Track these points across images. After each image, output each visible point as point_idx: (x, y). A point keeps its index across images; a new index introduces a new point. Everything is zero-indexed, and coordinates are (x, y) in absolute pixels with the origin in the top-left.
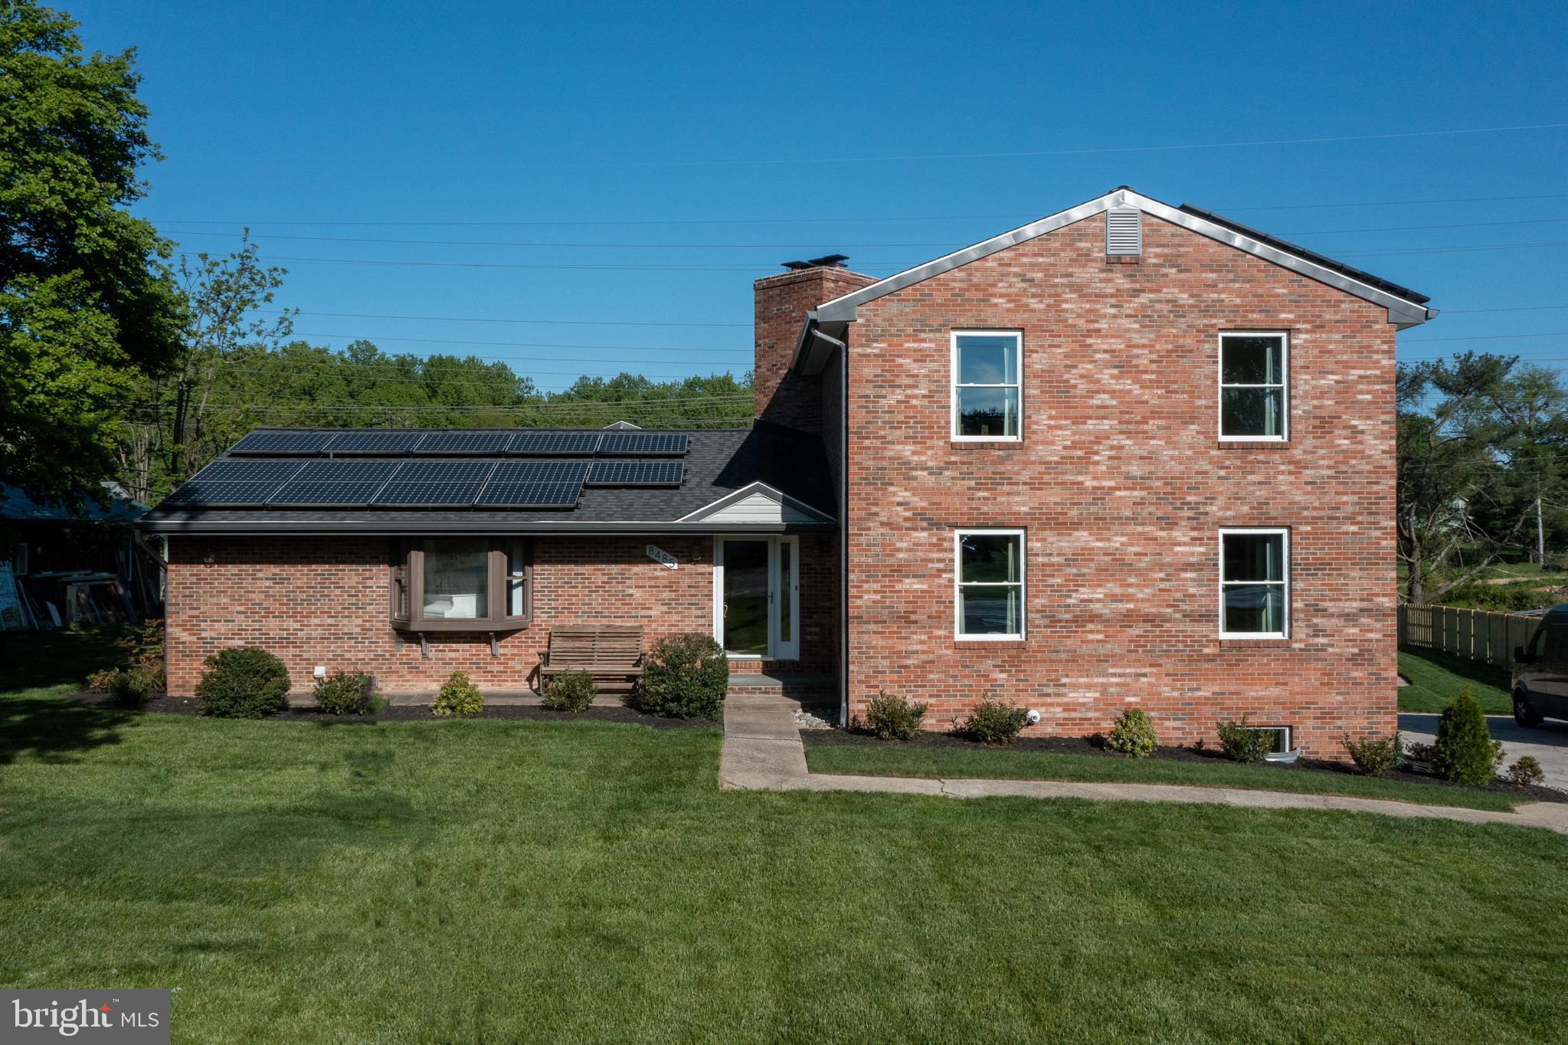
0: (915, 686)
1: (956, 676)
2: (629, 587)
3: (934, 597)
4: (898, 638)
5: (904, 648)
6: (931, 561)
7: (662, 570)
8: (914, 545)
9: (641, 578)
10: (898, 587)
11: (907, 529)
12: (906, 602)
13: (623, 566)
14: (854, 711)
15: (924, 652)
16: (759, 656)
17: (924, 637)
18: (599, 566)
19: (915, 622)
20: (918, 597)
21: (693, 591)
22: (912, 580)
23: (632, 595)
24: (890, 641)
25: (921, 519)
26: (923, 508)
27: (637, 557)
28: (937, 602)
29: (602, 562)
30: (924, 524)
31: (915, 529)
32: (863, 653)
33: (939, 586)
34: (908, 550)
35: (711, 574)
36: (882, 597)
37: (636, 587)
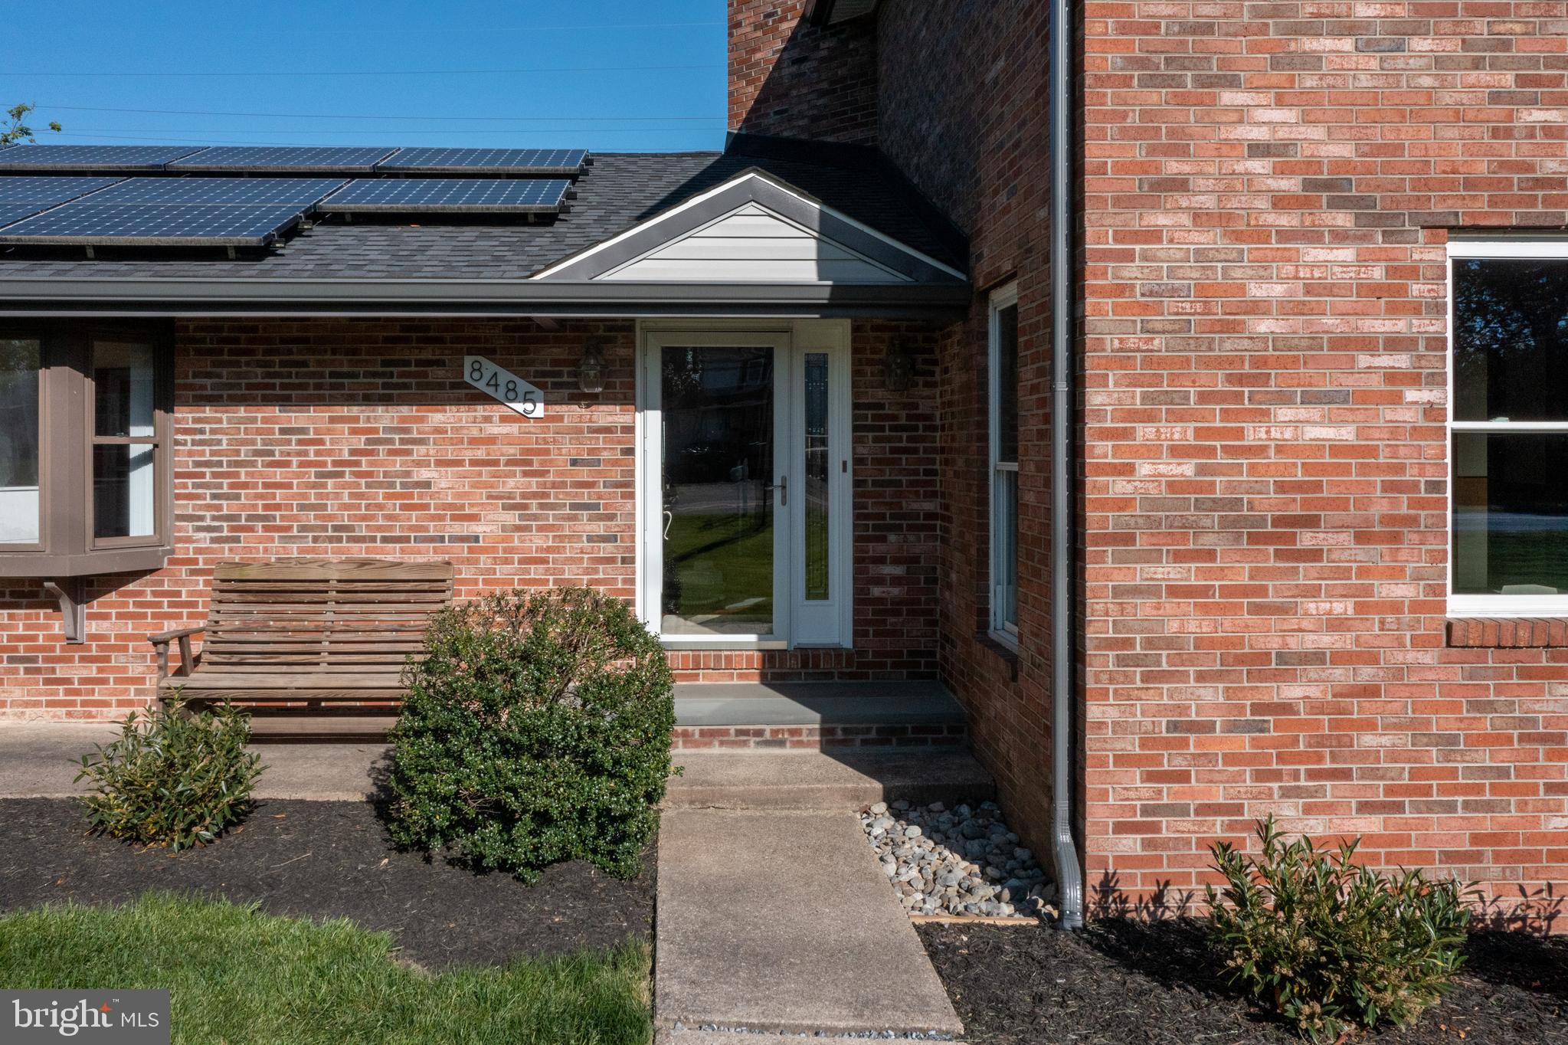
0: (1312, 775)
1: (1453, 740)
2: (419, 464)
3: (1379, 468)
4: (1256, 609)
5: (1274, 644)
6: (1368, 344)
7: (504, 419)
8: (1309, 290)
9: (452, 442)
10: (1254, 434)
11: (1284, 235)
12: (1281, 487)
13: (405, 411)
14: (1102, 861)
15: (1340, 658)
16: (752, 638)
17: (1342, 607)
18: (344, 411)
19: (1315, 555)
20: (1324, 469)
21: (584, 474)
22: (1303, 413)
23: (427, 484)
24: (1227, 621)
25: (1334, 204)
26: (1339, 165)
27: (440, 386)
28: (1387, 487)
29: (350, 400)
30: (1343, 219)
31: (1313, 236)
32: (1137, 661)
33: (1395, 431)
34: (1289, 308)
35: (630, 430)
36: (1201, 470)
37: (440, 463)
